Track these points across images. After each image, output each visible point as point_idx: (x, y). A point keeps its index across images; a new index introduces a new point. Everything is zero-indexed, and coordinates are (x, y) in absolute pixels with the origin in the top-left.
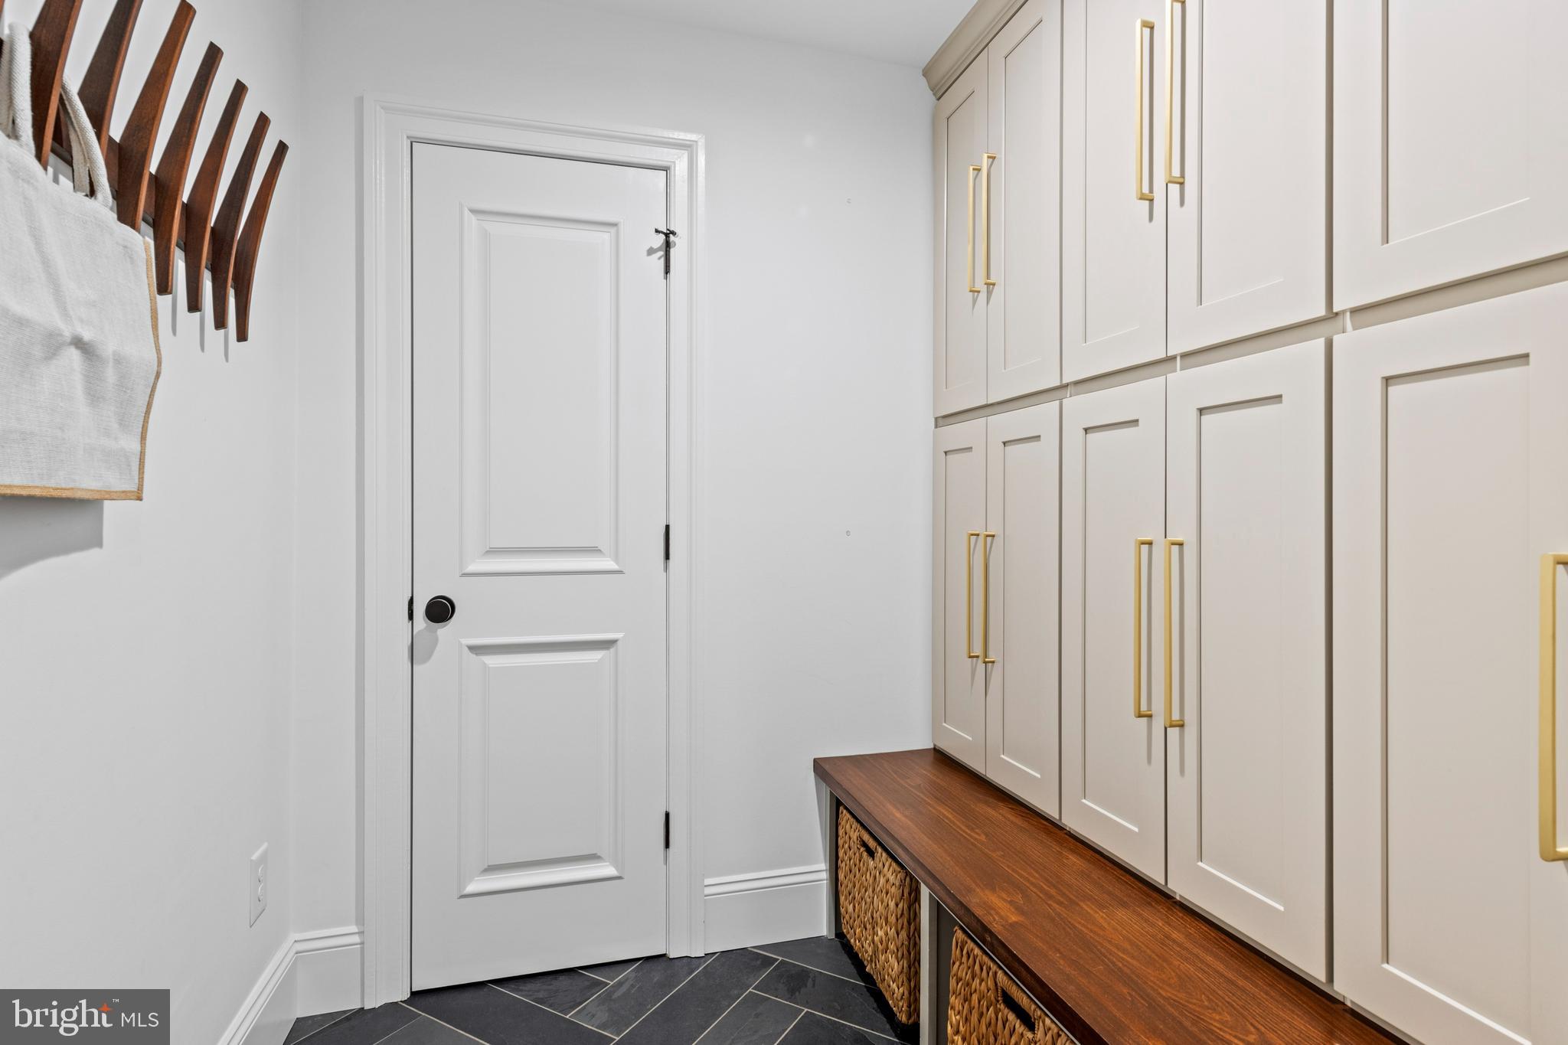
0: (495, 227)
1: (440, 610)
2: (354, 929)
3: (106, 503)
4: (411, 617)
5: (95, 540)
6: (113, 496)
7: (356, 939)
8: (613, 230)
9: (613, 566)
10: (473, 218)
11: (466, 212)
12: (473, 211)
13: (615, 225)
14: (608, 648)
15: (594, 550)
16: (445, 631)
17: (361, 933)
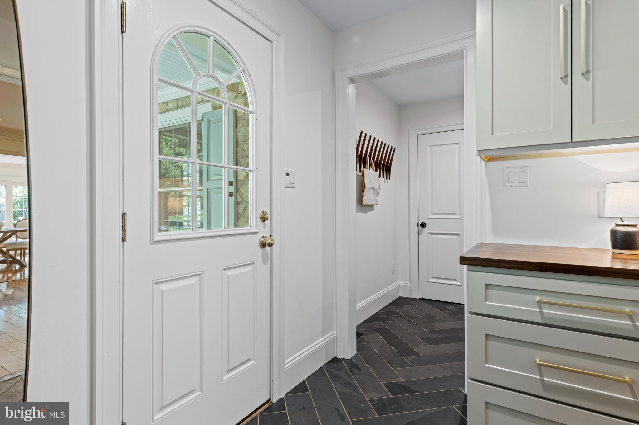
0: (433, 148)
1: (423, 225)
2: (409, 283)
3: (375, 206)
4: (418, 226)
5: (373, 210)
6: (375, 204)
7: (409, 285)
8: (459, 144)
9: (459, 217)
10: (429, 147)
11: (428, 146)
12: (429, 146)
13: (459, 143)
14: (458, 235)
15: (455, 214)
16: (424, 229)
17: (410, 284)
